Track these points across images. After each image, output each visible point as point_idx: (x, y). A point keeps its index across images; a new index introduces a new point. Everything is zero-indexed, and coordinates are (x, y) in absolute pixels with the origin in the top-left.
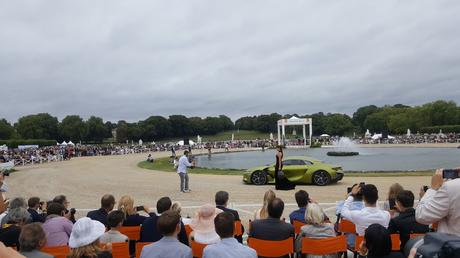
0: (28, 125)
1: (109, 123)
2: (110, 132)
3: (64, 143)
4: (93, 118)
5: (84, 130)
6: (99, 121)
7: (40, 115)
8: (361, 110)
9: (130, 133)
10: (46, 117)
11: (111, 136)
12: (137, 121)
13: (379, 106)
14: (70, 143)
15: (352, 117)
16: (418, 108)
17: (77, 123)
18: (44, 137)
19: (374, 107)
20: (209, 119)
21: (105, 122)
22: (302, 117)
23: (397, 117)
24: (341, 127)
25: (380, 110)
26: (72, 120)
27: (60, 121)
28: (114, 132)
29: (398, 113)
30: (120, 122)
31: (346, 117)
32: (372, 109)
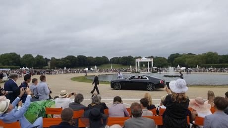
0: (5, 59)
1: (46, 58)
2: (47, 63)
3: (24, 68)
4: (38, 56)
5: (33, 62)
6: (41, 57)
7: (11, 53)
8: (172, 55)
9: (58, 63)
10: (14, 54)
11: (47, 65)
12: (61, 58)
13: (181, 54)
14: (27, 68)
15: (167, 59)
16: (200, 55)
17: (30, 58)
18: (13, 64)
19: (178, 54)
20: (97, 58)
21: (44, 58)
22: (148, 58)
23: (189, 59)
24: (162, 63)
25: (181, 56)
26: (28, 57)
27: (21, 57)
28: (49, 63)
29: (190, 57)
30: (52, 58)
31: (164, 58)
32: (177, 55)
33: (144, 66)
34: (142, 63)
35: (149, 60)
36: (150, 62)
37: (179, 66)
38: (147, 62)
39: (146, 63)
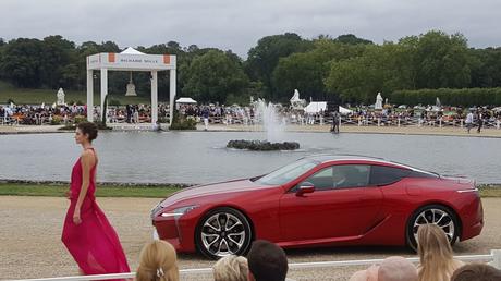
8: (266, 42)
16: (389, 47)
22: (152, 51)
23: (345, 64)
24: (223, 81)
25: (309, 45)
29: (346, 55)
31: (231, 57)
32: (290, 43)
33: (131, 90)
34: (119, 80)
35: (156, 63)
36: (163, 75)
37: (296, 98)
38: (148, 74)
39: (142, 78)
